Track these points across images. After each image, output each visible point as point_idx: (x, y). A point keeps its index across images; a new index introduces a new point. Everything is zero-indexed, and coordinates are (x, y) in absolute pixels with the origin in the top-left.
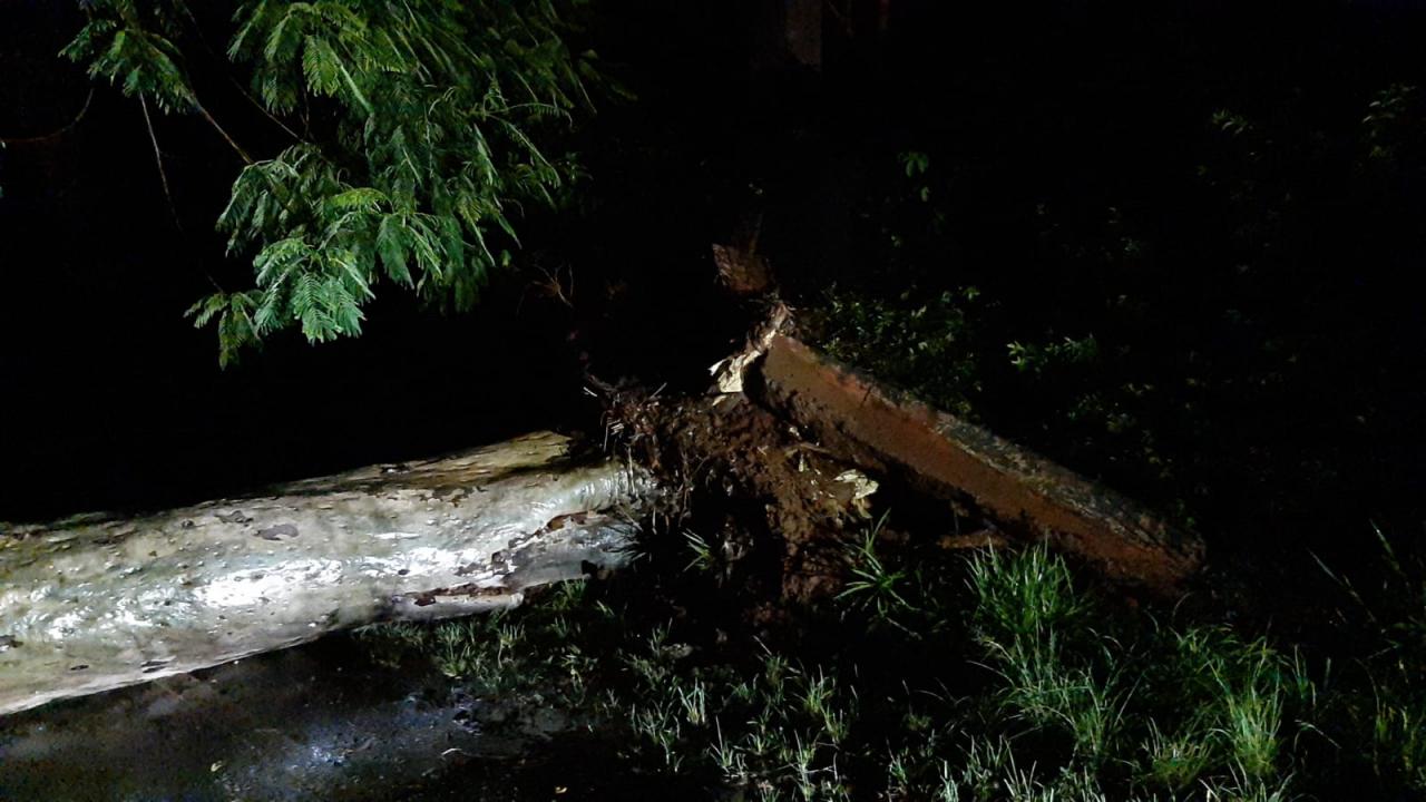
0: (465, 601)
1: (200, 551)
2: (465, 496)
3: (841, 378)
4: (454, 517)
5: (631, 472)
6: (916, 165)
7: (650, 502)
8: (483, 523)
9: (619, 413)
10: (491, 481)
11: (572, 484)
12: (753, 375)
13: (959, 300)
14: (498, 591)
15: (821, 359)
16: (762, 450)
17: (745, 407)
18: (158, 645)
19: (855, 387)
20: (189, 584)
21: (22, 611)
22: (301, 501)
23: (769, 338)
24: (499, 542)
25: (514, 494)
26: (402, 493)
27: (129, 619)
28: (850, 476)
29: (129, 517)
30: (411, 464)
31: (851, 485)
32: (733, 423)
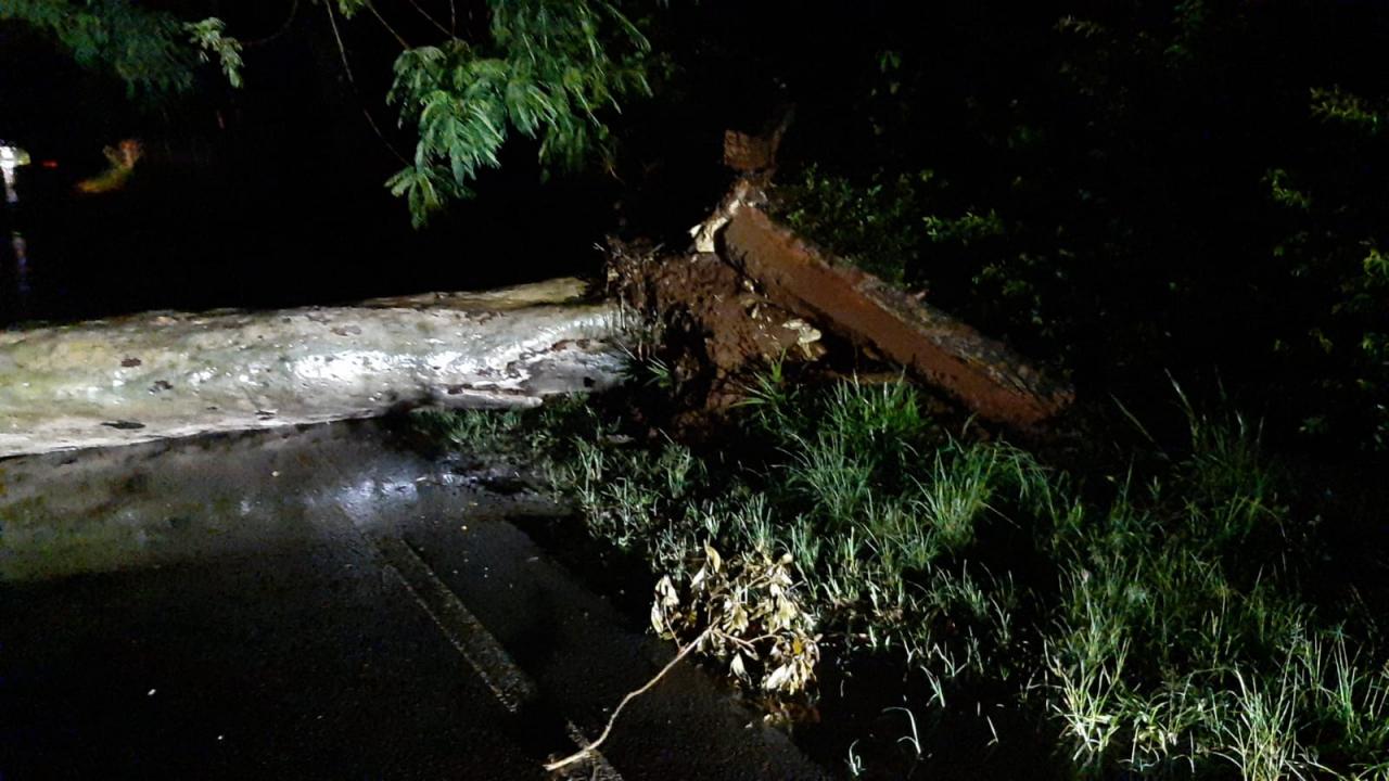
0: (488, 396)
1: (293, 337)
2: (490, 319)
3: (790, 243)
4: (478, 331)
5: (623, 311)
6: (889, 63)
7: (637, 335)
8: (499, 339)
9: (616, 265)
10: (512, 309)
11: (574, 317)
12: (719, 237)
13: (916, 182)
14: (516, 392)
15: (776, 227)
16: (718, 298)
17: (716, 263)
18: (263, 399)
19: (801, 251)
20: (283, 360)
21: (173, 366)
22: (370, 311)
23: (734, 207)
24: (512, 353)
25: (525, 321)
26: (442, 312)
27: (244, 379)
28: (795, 324)
29: (250, 313)
30: (460, 294)
31: (796, 332)
32: (706, 278)
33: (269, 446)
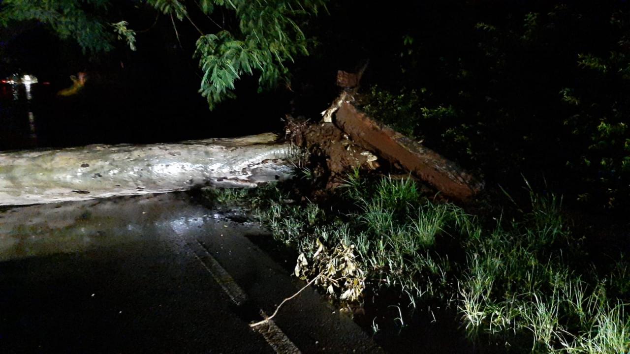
0: (234, 182)
1: (153, 156)
2: (235, 149)
3: (364, 118)
4: (231, 154)
5: (292, 147)
6: (408, 41)
7: (298, 158)
8: (239, 158)
9: (290, 127)
10: (245, 146)
11: (271, 149)
12: (334, 116)
13: (419, 92)
14: (246, 181)
15: (358, 111)
16: (333, 142)
17: (332, 127)
18: (139, 182)
19: (369, 123)
20: (148, 165)
21: (102, 167)
22: (185, 146)
23: (340, 103)
24: (244, 164)
25: (250, 151)
26: (216, 146)
27: (131, 173)
28: (365, 154)
29: (134, 146)
30: (223, 139)
31: (366, 157)
32: (328, 132)
33: (142, 202)
